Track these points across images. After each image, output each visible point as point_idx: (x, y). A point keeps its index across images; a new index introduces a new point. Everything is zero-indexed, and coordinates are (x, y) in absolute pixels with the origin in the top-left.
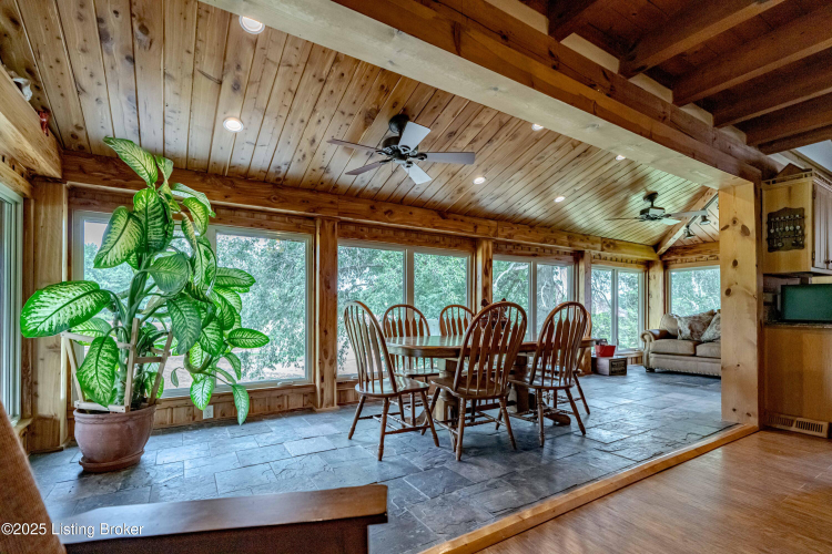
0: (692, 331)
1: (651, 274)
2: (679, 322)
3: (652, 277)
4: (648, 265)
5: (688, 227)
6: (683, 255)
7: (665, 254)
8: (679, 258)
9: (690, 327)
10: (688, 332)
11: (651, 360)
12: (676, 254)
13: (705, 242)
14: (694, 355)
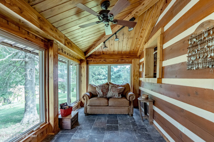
0: (103, 93)
1: (82, 66)
2: (97, 89)
3: (82, 67)
4: (81, 61)
5: (104, 43)
6: (95, 58)
7: (88, 57)
8: (93, 59)
9: (102, 91)
10: (102, 93)
11: (88, 109)
12: (92, 58)
13: (103, 54)
14: (108, 106)
